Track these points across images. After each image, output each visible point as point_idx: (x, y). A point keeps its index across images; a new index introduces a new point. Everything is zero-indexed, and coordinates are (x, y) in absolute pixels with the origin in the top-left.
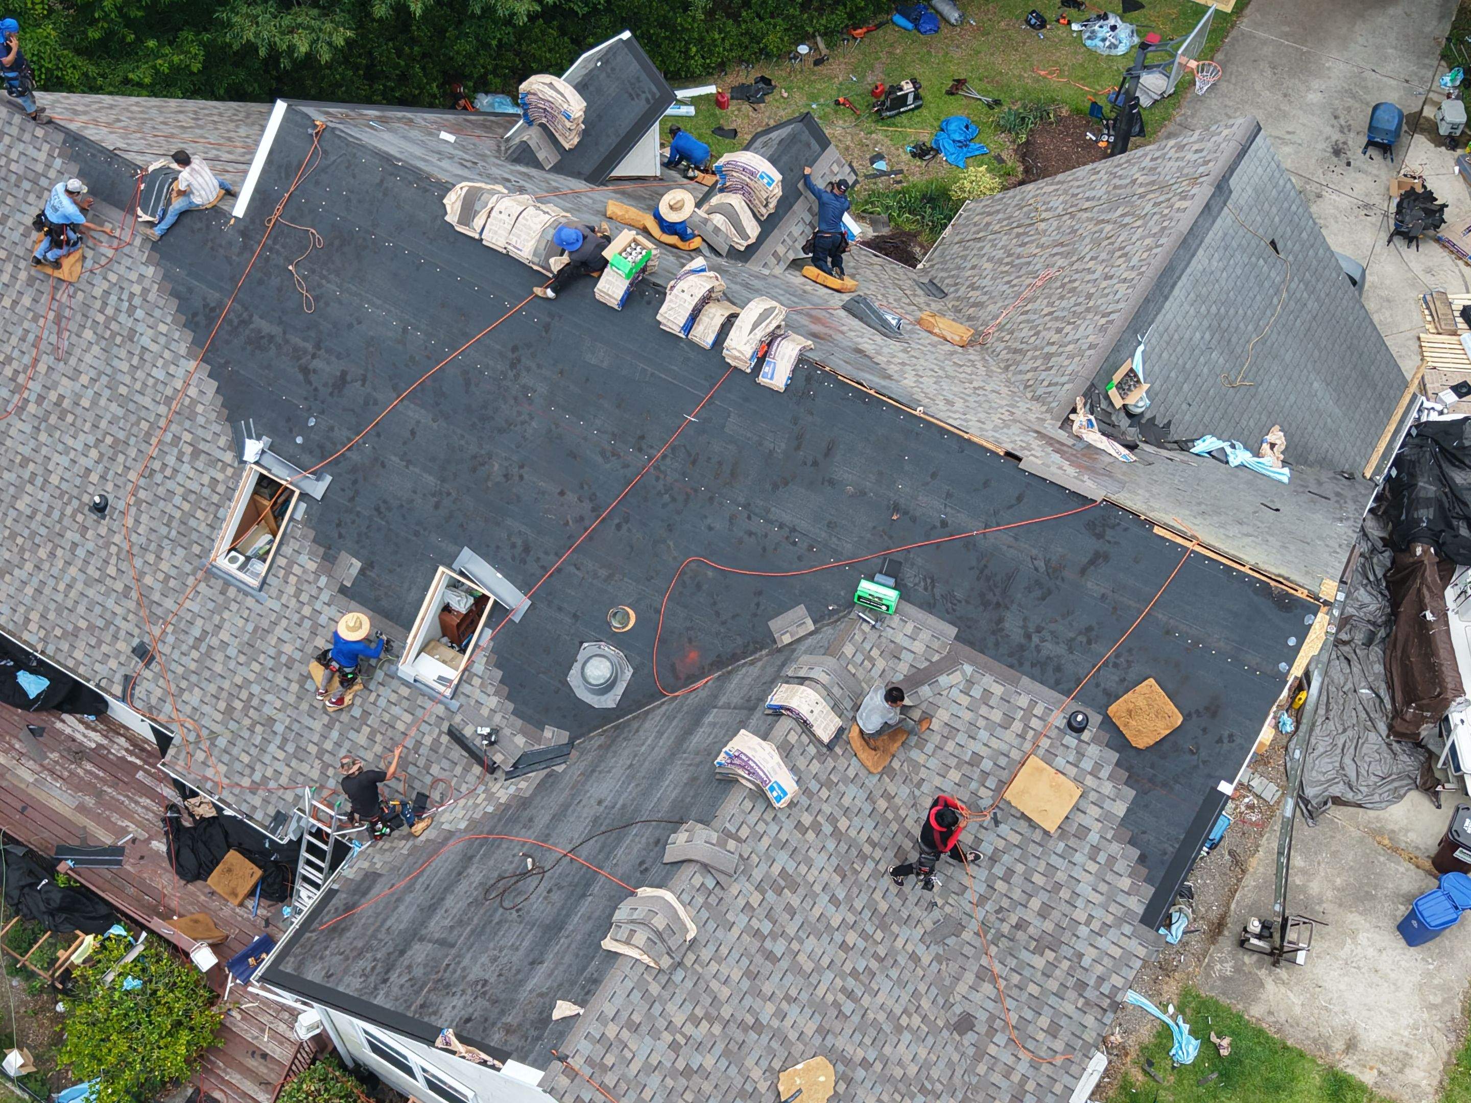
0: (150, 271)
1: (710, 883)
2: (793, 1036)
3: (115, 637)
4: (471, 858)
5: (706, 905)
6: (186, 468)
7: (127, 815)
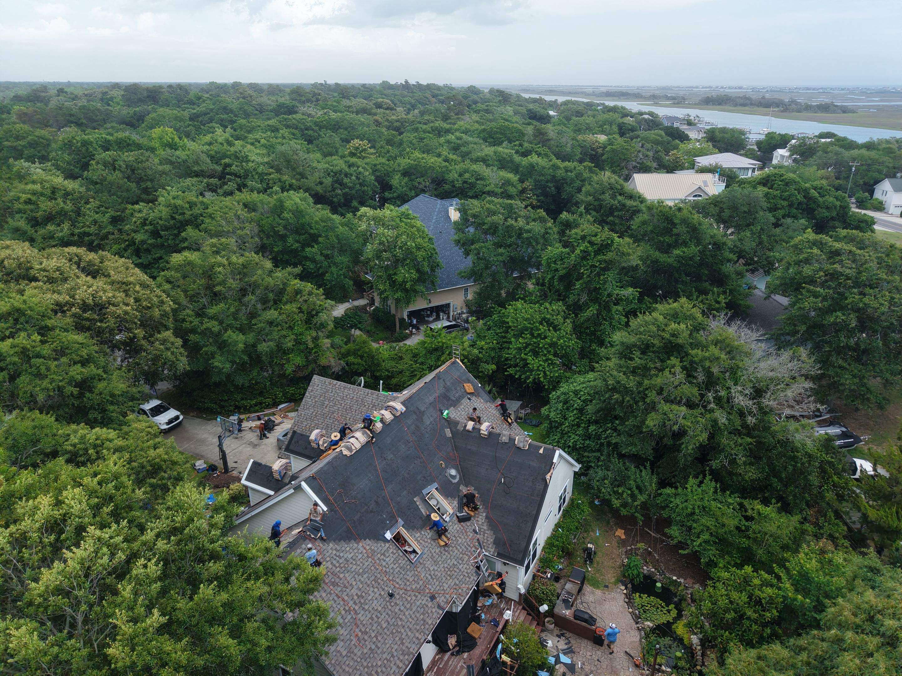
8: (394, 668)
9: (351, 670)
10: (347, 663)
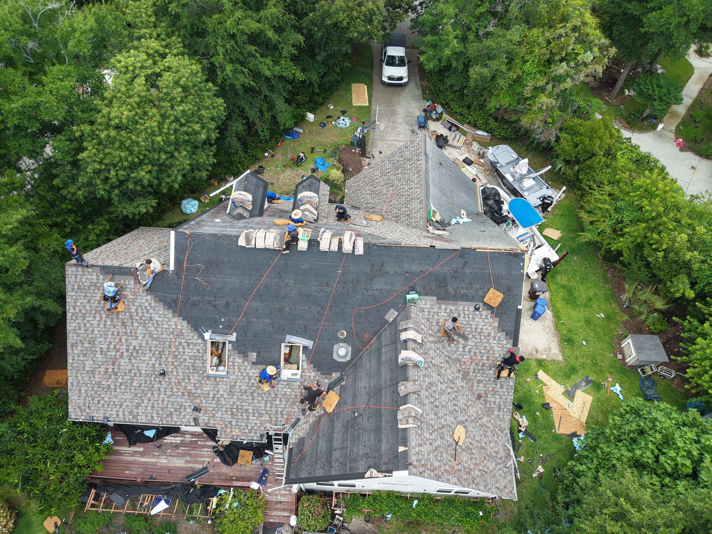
0: (149, 297)
1: (417, 396)
2: (450, 423)
3: (185, 409)
4: (333, 420)
5: (419, 402)
6: (187, 350)
7: (202, 456)
8: (114, 412)
9: (81, 382)
10: (84, 375)
